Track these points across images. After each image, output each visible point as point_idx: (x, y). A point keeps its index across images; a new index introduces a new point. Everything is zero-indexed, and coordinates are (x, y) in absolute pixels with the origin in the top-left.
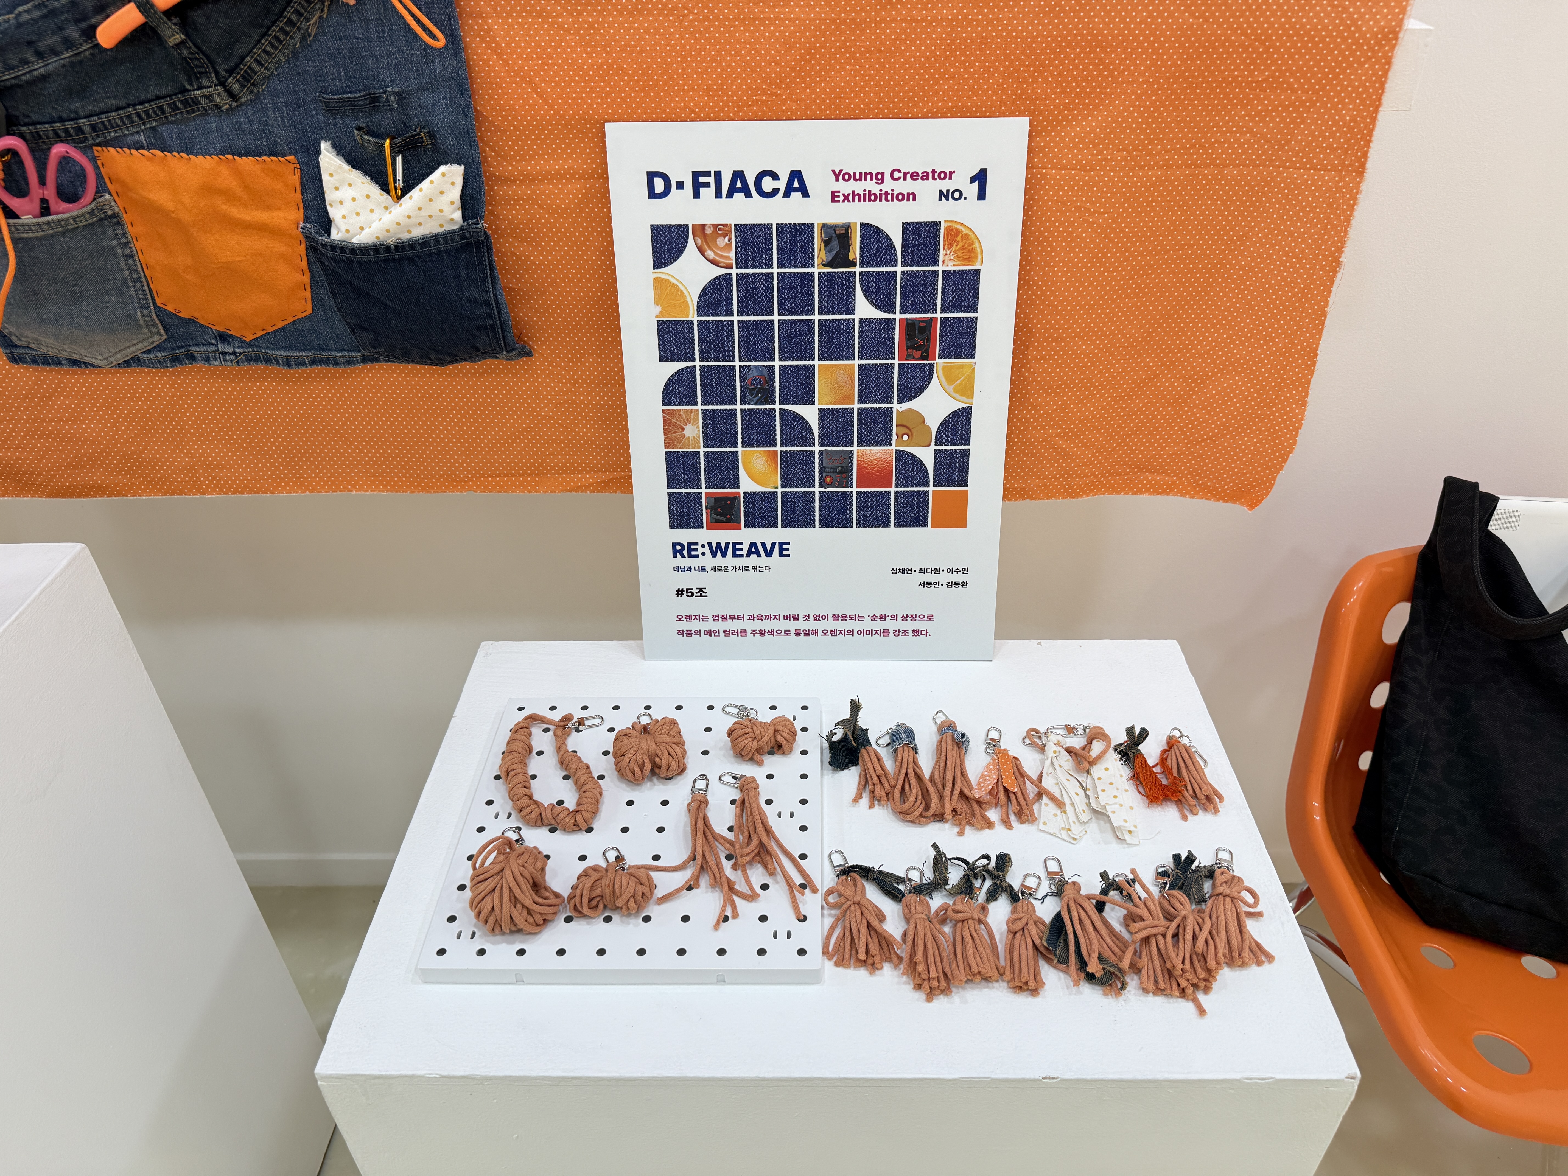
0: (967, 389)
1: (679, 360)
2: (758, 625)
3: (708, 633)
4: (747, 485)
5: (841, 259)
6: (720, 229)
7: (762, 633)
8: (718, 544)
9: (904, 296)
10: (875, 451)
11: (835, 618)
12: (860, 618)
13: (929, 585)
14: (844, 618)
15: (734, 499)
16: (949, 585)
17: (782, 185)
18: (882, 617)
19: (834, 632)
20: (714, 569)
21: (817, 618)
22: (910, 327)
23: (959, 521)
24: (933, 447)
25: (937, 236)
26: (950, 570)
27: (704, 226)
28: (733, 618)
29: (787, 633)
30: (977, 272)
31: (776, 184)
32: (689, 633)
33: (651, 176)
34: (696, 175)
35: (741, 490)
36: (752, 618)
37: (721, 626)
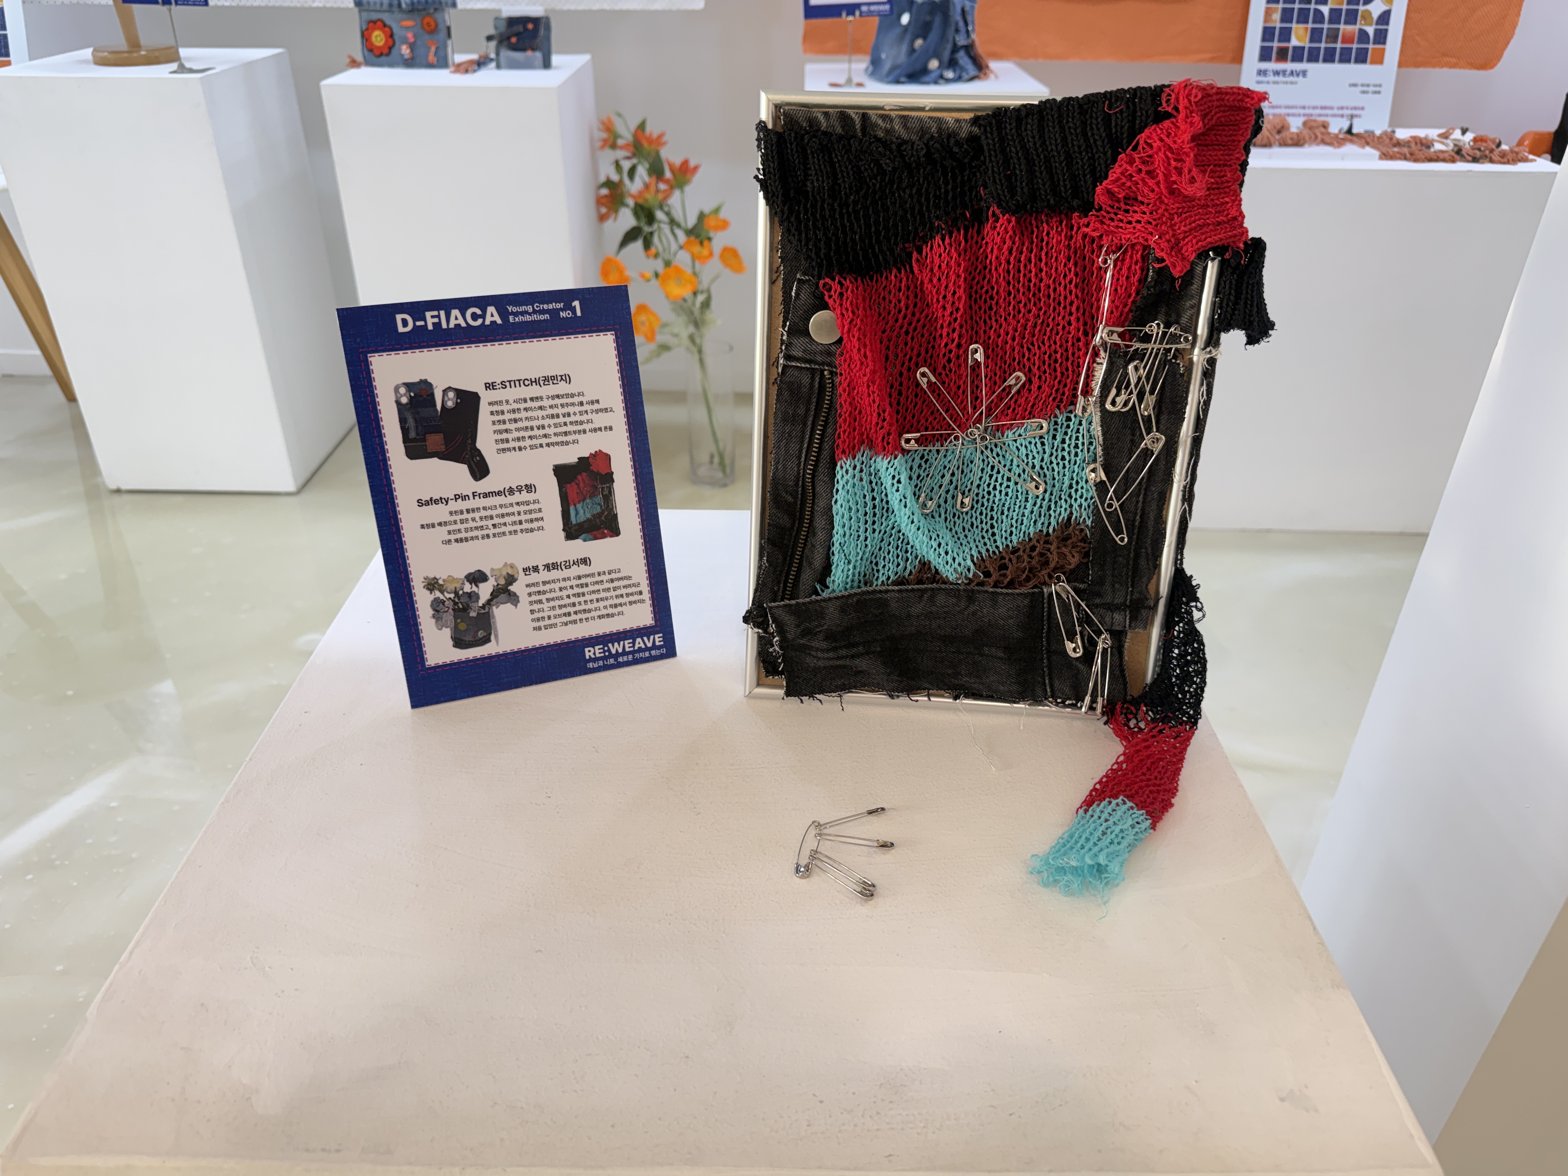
4: (1294, 42)
8: (1277, 70)
10: (1350, 28)
12: (1331, 108)
13: (1364, 92)
15: (1287, 49)
16: (1373, 93)
20: (1273, 82)
23: (1381, 62)
24: (1374, 26)
26: (1374, 86)
29: (1300, 115)
35: (1291, 45)
36: (1285, 107)
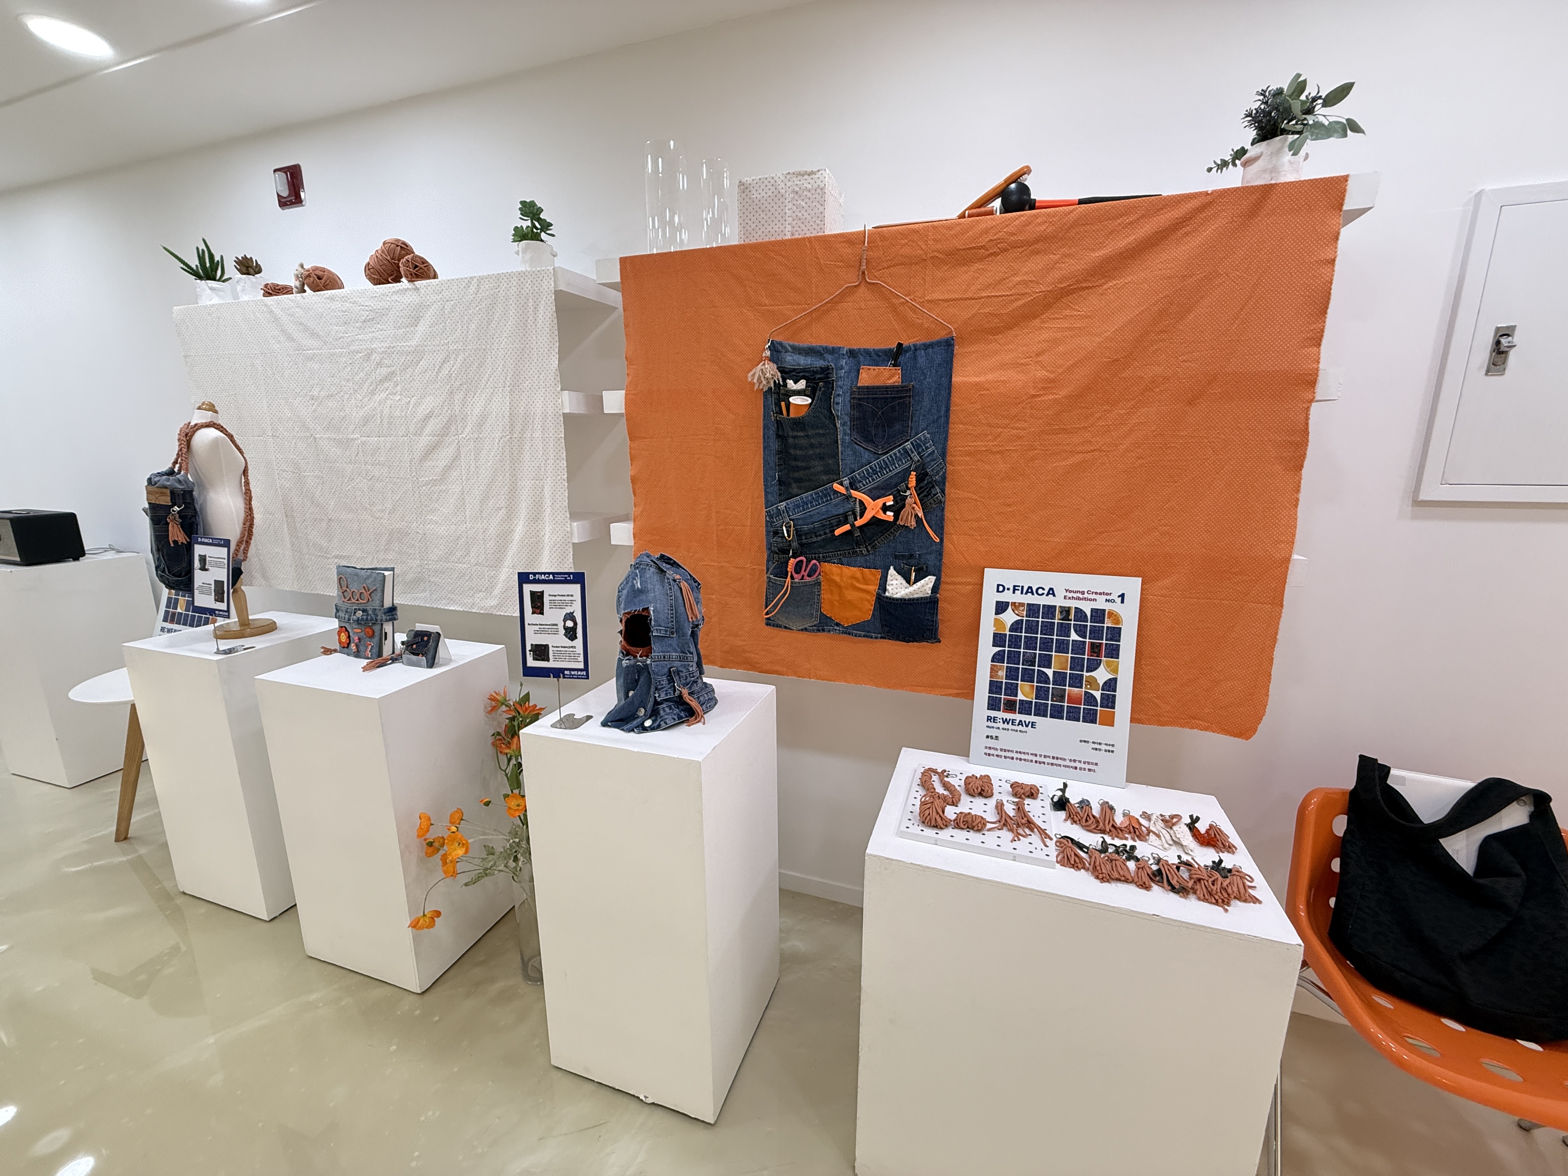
0: (1115, 671)
1: (1000, 646)
2: (1019, 756)
3: (997, 756)
4: (1021, 697)
5: (1066, 618)
6: (1022, 605)
7: (1021, 759)
8: (1006, 719)
9: (1090, 633)
10: (1076, 690)
11: (1053, 758)
12: (1064, 760)
13: (1096, 749)
14: (1057, 758)
15: (1015, 701)
16: (1106, 751)
17: (1046, 592)
18: (1075, 761)
19: (1052, 764)
20: (1003, 729)
21: (1045, 756)
22: (1092, 644)
23: (1111, 723)
24: (1100, 692)
25: (1104, 614)
26: (1106, 744)
27: (1015, 603)
28: (1009, 751)
29: (1032, 761)
30: (1120, 628)
31: (1043, 592)
32: (989, 755)
33: (998, 585)
34: (1015, 586)
35: (1018, 698)
36: (1017, 752)
37: (1003, 754)
